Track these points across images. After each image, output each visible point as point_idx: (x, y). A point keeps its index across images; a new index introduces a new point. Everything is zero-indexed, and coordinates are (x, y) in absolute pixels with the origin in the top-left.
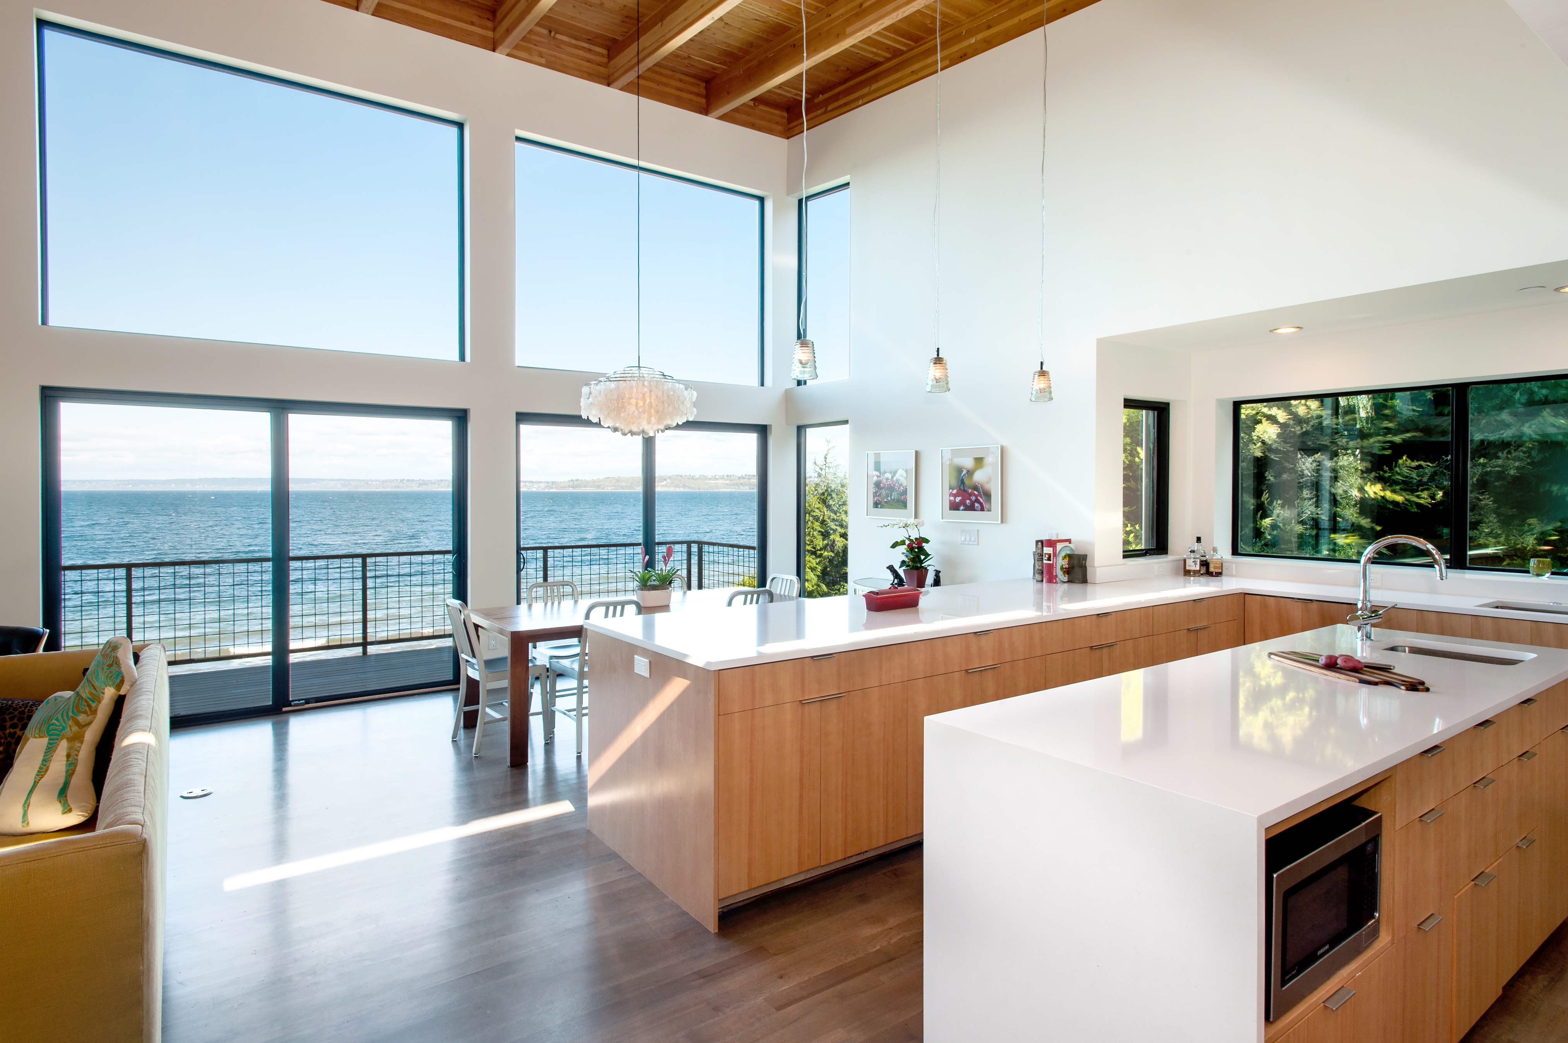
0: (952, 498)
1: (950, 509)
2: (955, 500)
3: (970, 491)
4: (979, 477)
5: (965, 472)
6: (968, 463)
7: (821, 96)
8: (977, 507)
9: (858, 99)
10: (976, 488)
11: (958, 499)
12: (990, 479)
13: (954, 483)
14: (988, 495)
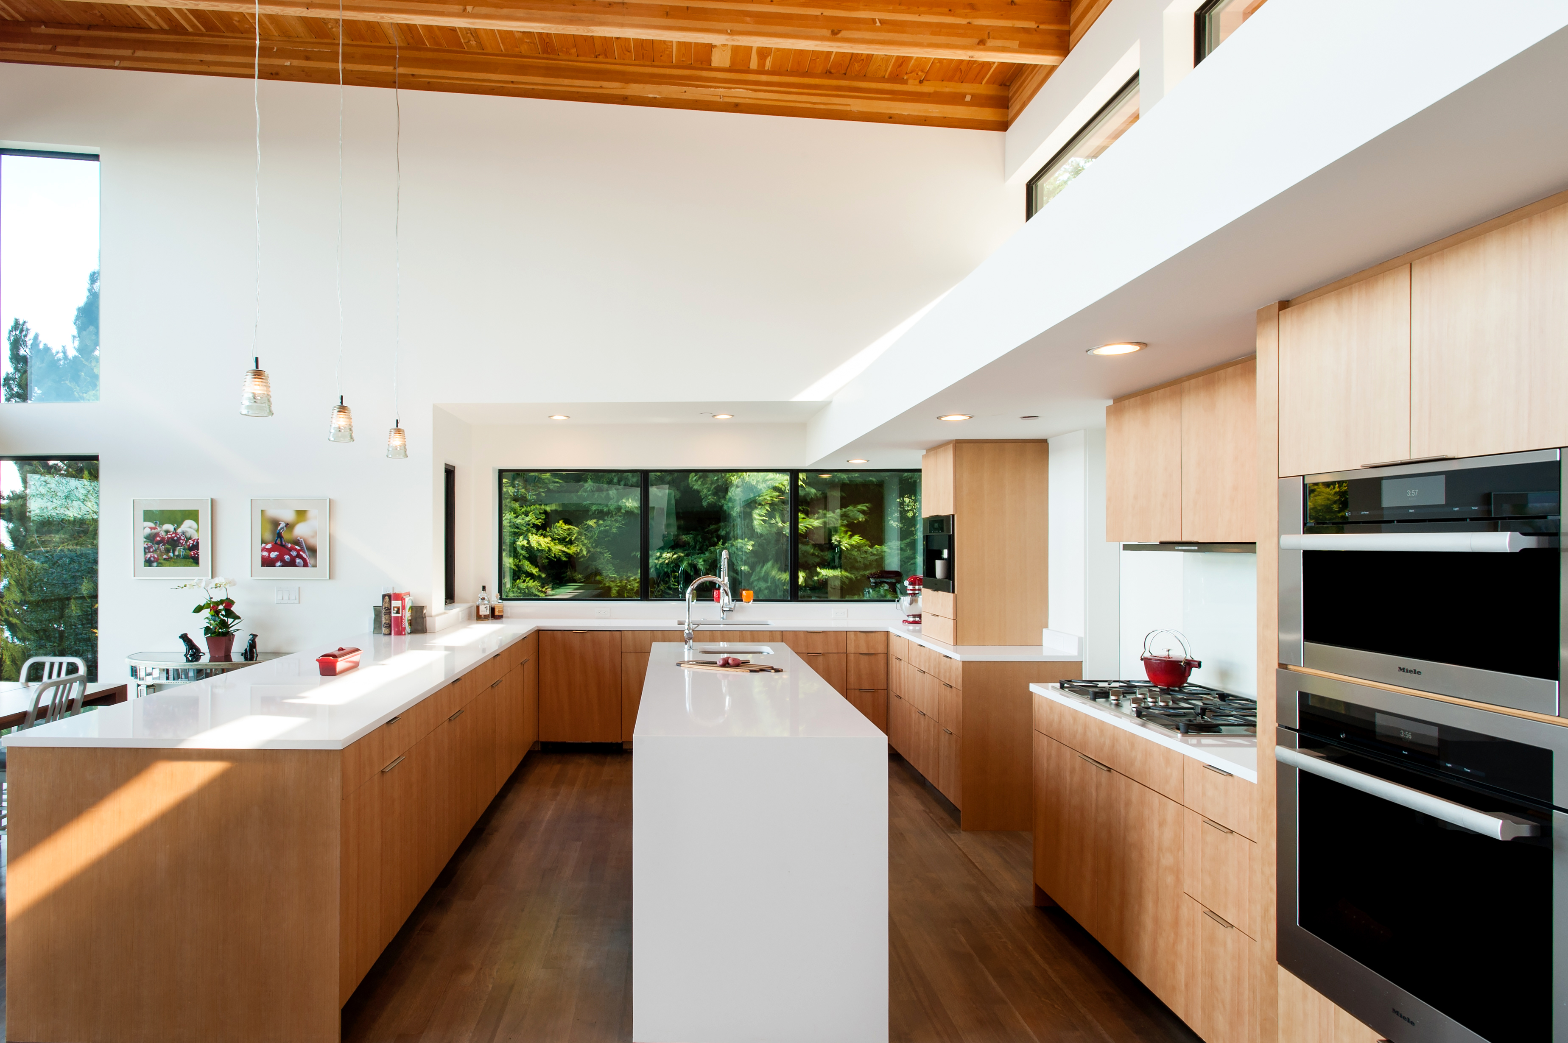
0: (265, 554)
1: (263, 565)
2: (269, 556)
3: (289, 545)
4: (301, 531)
5: (282, 525)
6: (287, 515)
8: (299, 563)
9: (114, 58)
10: (297, 542)
11: (273, 555)
12: (316, 533)
13: (268, 536)
14: (313, 551)
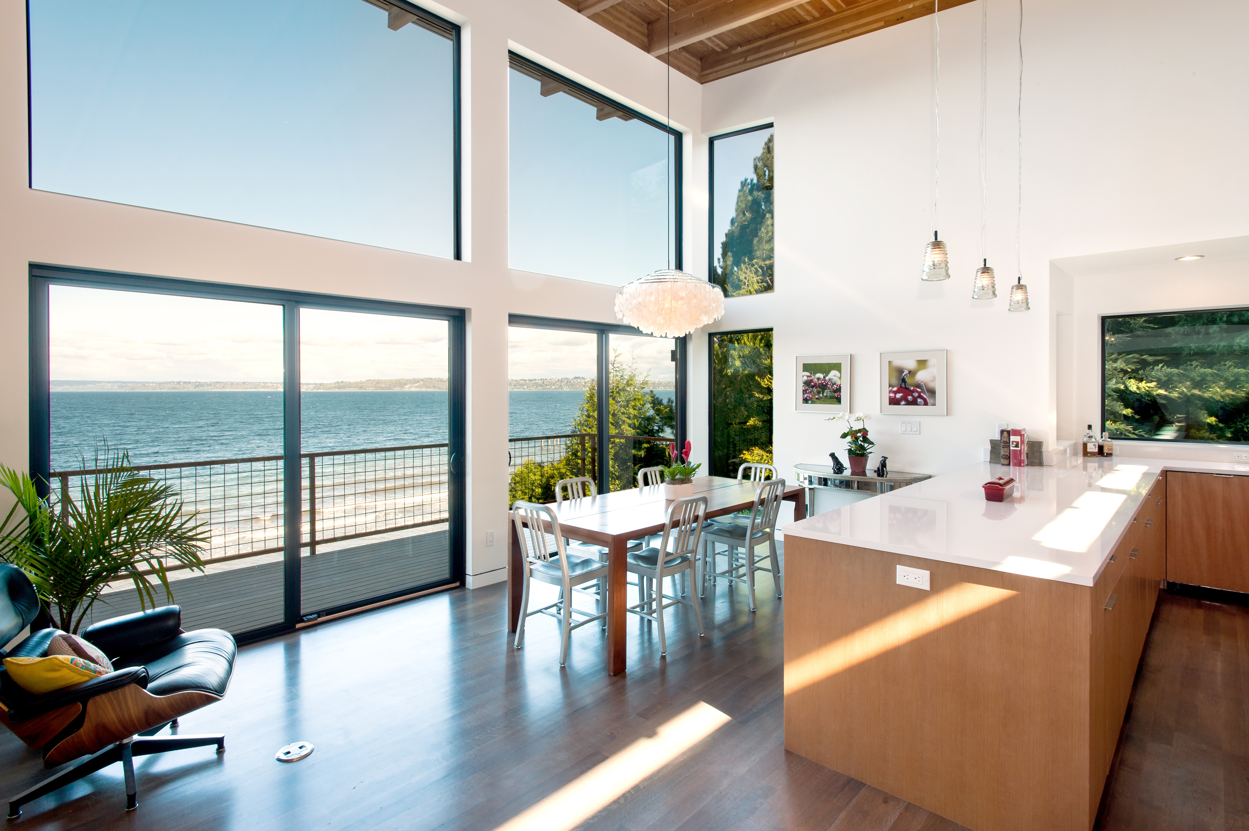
0: (892, 395)
1: (890, 404)
2: (895, 397)
3: (912, 388)
4: (922, 376)
5: (906, 372)
6: (909, 364)
7: (739, 48)
8: (920, 402)
9: (782, 52)
10: (918, 386)
11: (899, 396)
12: (935, 378)
13: (894, 381)
14: (932, 392)
